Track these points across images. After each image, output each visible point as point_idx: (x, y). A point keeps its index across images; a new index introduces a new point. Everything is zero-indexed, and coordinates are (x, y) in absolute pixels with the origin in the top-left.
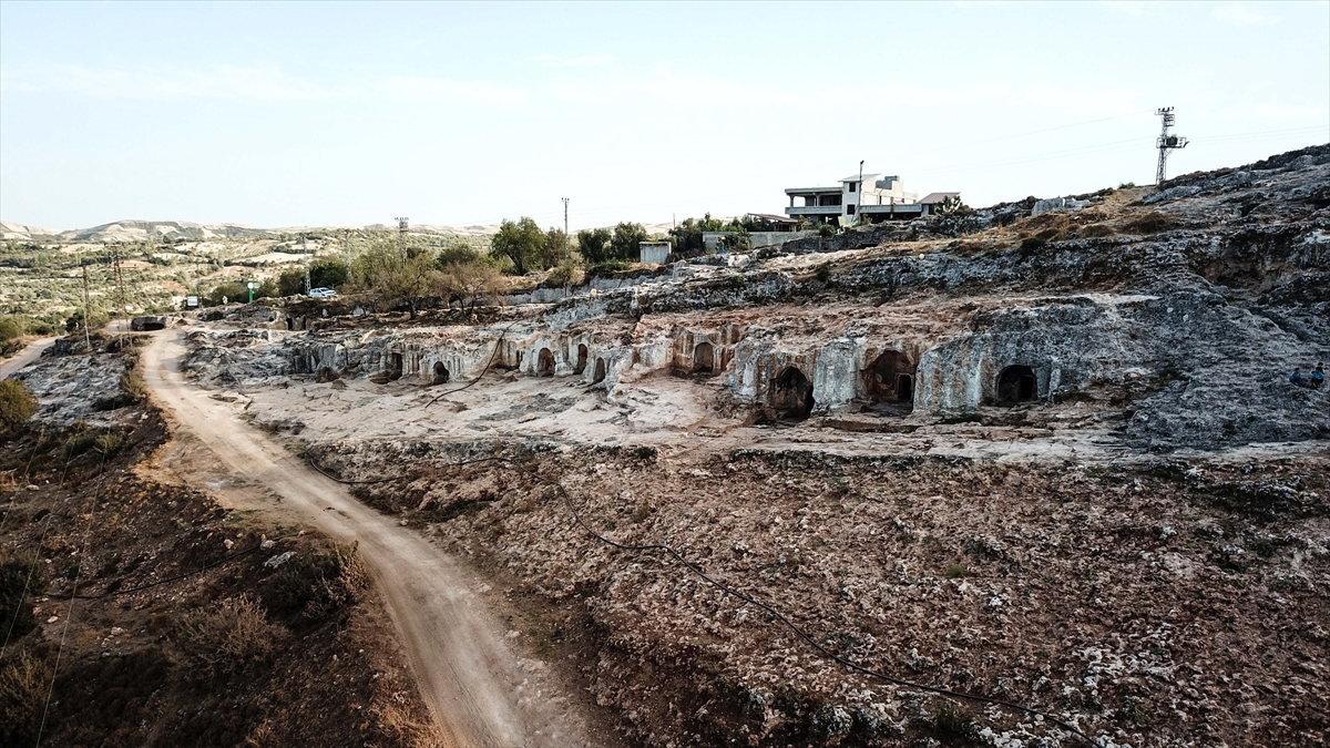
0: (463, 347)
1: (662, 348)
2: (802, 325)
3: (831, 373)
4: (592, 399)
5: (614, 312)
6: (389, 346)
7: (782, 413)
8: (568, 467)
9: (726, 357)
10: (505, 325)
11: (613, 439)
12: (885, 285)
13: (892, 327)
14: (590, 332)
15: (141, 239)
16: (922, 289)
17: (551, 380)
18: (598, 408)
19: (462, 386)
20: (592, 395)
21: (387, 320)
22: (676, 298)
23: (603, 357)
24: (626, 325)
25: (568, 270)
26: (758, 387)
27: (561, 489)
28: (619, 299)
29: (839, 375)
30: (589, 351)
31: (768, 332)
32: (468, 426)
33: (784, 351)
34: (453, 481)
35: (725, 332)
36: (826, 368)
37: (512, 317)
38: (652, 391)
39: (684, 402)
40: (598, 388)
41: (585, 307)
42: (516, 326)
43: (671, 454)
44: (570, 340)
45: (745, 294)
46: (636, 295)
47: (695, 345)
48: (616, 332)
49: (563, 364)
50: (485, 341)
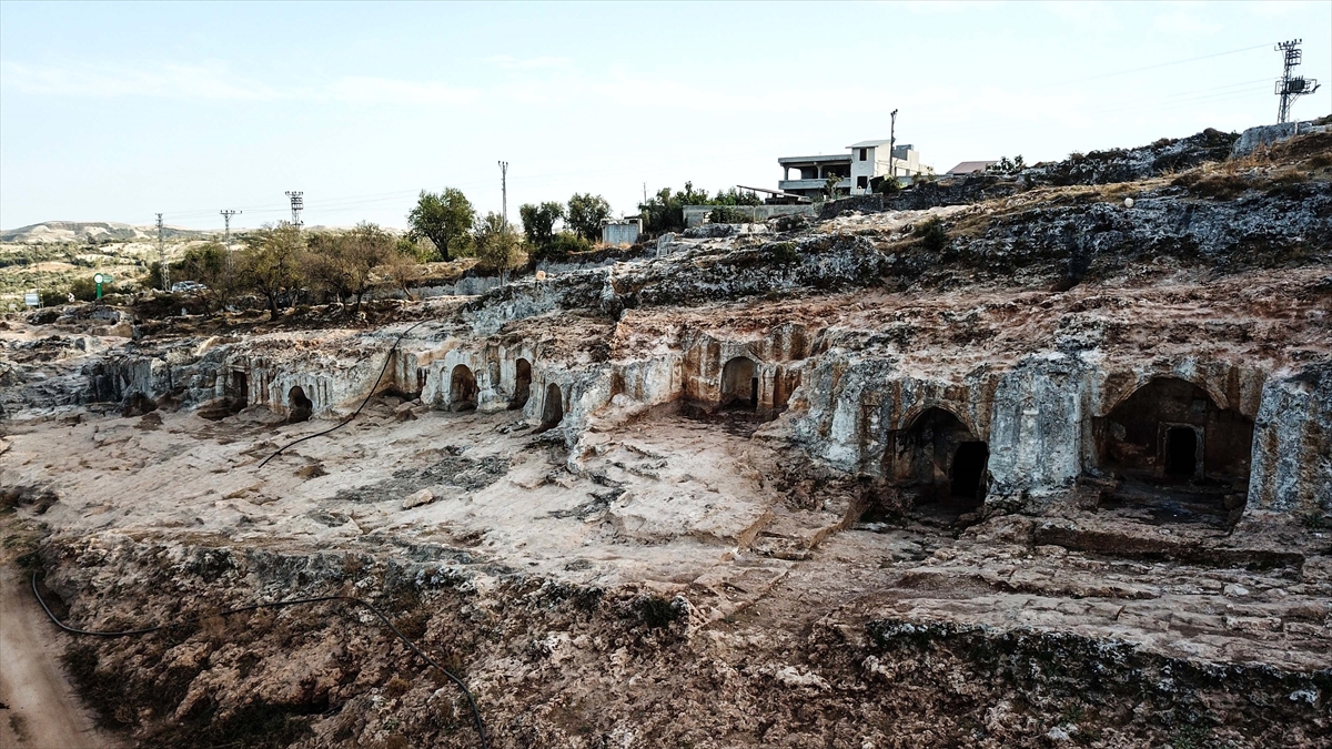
0: (334, 363)
1: (664, 367)
2: (943, 326)
3: (1031, 423)
4: (539, 463)
5: (574, 306)
6: (229, 360)
7: (909, 496)
8: (487, 634)
9: (785, 385)
10: (402, 328)
11: (583, 564)
12: (1063, 254)
13: (1154, 328)
14: (536, 337)
15: (66, 240)
16: (1149, 259)
17: (470, 417)
18: (549, 481)
19: (327, 426)
20: (539, 453)
21: (239, 321)
22: (680, 281)
23: (559, 382)
24: (597, 327)
25: (504, 248)
26: (864, 445)
27: (468, 703)
28: (582, 286)
29: (1049, 428)
30: (535, 372)
31: (876, 339)
32: (311, 514)
33: (918, 375)
34: (257, 648)
35: (778, 338)
36: (1018, 413)
37: (418, 316)
38: (652, 449)
39: (718, 474)
40: (550, 438)
41: (527, 298)
42: (420, 329)
43: (717, 614)
44: (502, 352)
45: (799, 273)
46: (610, 278)
47: (723, 361)
48: (581, 339)
49: (491, 392)
50: (367, 354)
